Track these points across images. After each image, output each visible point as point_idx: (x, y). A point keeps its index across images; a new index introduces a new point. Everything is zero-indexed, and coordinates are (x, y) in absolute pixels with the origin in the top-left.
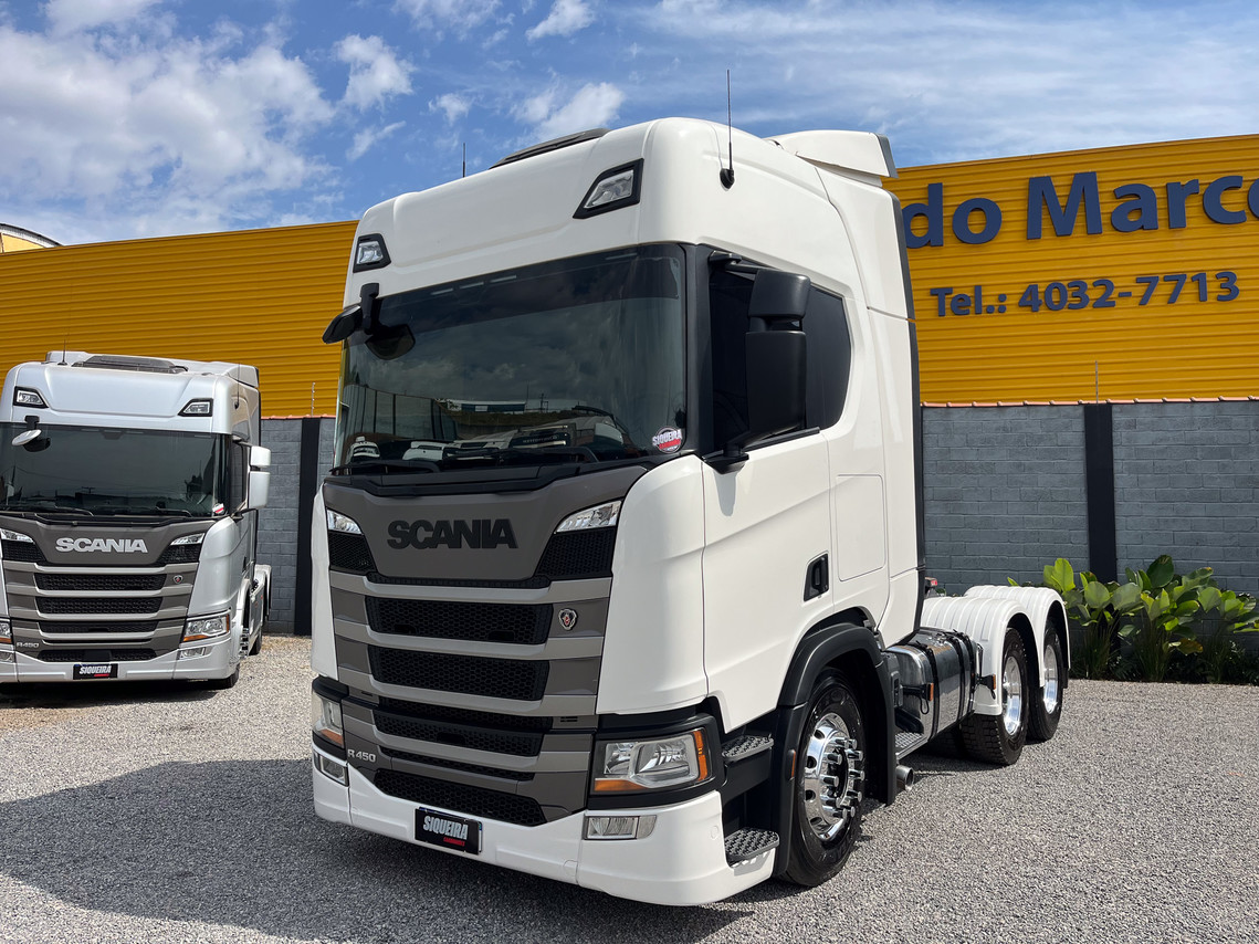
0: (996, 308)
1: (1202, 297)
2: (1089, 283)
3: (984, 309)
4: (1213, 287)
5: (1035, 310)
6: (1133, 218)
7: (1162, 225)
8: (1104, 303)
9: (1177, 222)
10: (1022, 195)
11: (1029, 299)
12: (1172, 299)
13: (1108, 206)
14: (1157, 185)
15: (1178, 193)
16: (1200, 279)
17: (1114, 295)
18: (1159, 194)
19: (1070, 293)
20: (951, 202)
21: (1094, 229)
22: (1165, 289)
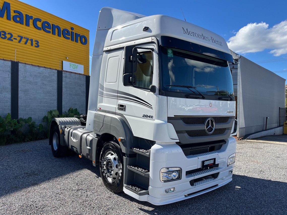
1: (32, 45)
2: (7, 33)
4: (34, 43)
6: (18, 19)
7: (24, 24)
8: (10, 39)
9: (28, 25)
12: (26, 43)
13: (12, 14)
14: (24, 14)
15: (28, 18)
16: (32, 40)
17: (13, 37)
18: (24, 16)
19: (2, 34)
21: (8, 18)
22: (24, 40)
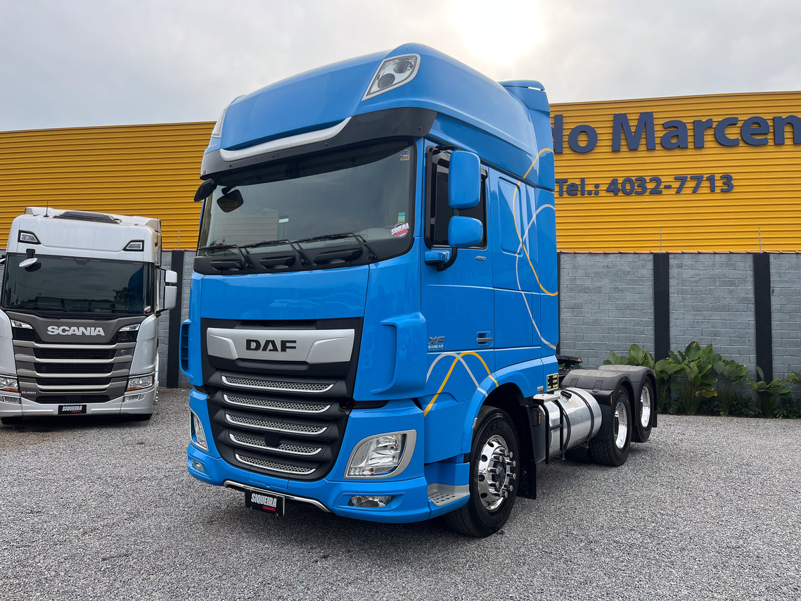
0: (593, 192)
1: (713, 190)
2: (648, 179)
3: (586, 192)
4: (719, 183)
5: (616, 195)
6: (674, 141)
7: (691, 146)
8: (656, 192)
9: (699, 145)
10: (611, 124)
11: (612, 187)
12: (695, 192)
13: (659, 133)
14: (688, 121)
15: (700, 127)
16: (711, 179)
17: (662, 186)
18: (690, 127)
19: (636, 184)
20: (568, 127)
21: (651, 148)
22: (691, 184)
